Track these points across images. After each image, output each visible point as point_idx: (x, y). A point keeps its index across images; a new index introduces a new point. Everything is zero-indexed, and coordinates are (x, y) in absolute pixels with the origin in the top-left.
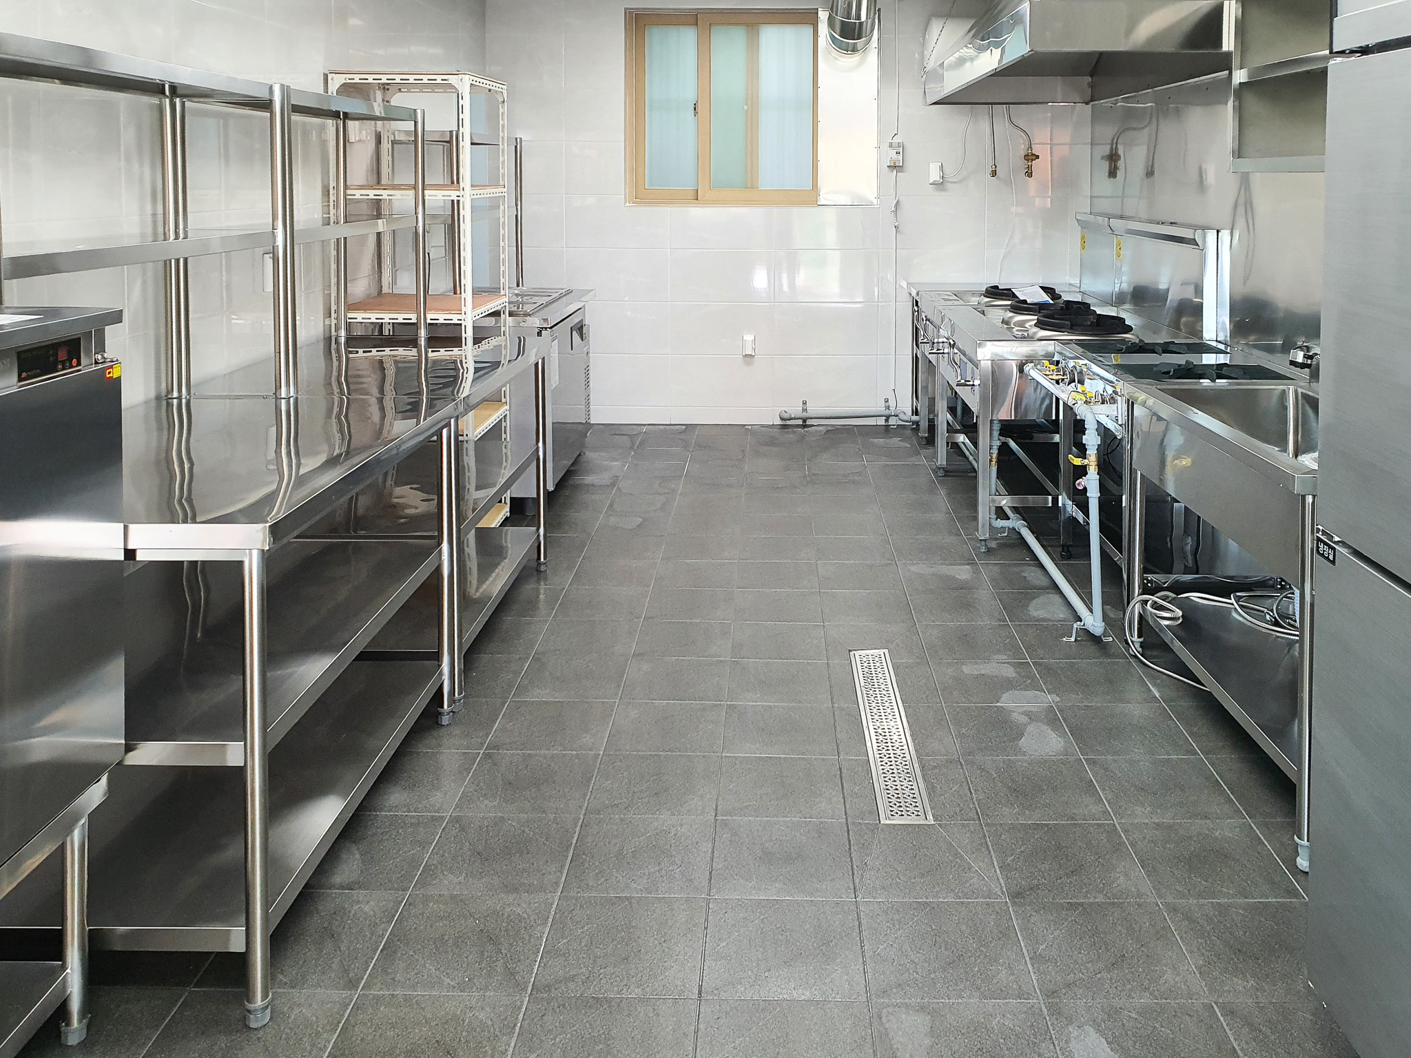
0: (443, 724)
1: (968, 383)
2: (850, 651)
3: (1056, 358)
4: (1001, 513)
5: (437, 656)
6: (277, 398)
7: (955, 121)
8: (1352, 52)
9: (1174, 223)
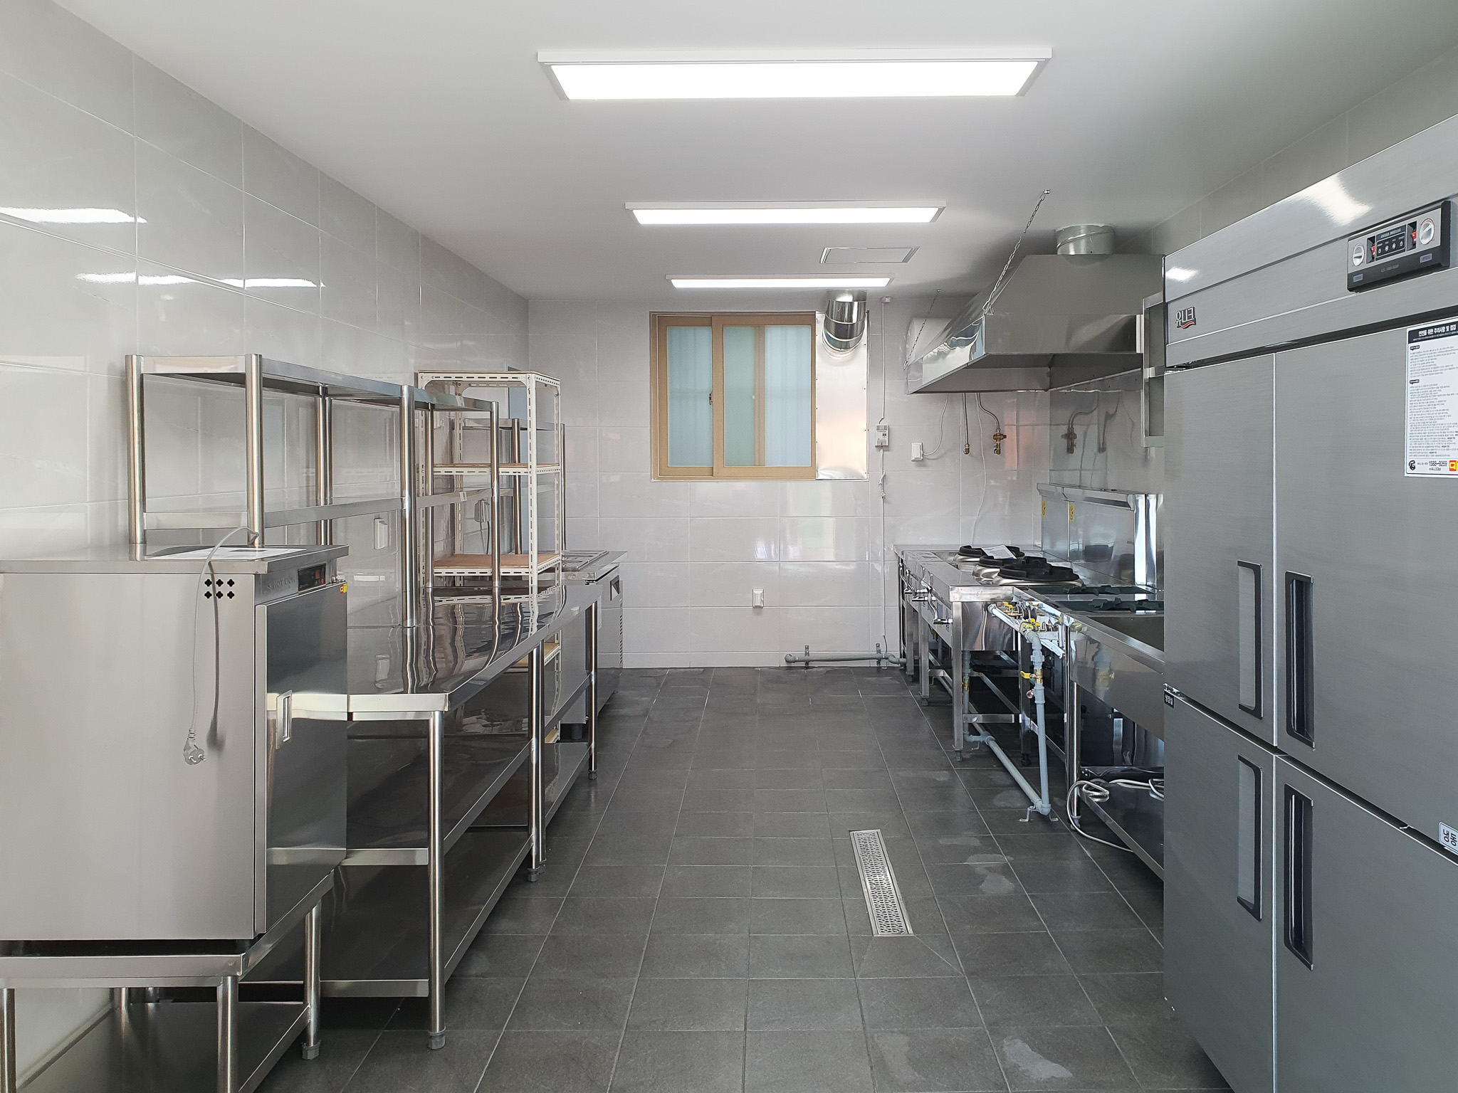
0: (532, 880)
1: (944, 622)
2: (850, 831)
3: (1014, 601)
4: (972, 730)
5: (528, 829)
6: (404, 628)
7: (934, 408)
8: (1179, 367)
9: (1115, 490)
